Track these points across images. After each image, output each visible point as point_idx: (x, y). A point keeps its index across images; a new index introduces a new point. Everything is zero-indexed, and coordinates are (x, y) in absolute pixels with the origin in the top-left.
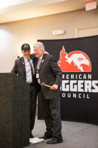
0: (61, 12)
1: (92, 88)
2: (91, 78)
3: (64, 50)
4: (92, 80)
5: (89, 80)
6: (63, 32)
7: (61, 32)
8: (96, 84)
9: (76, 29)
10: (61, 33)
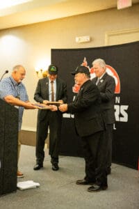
0: (81, 13)
1: (121, 115)
2: (119, 102)
3: (86, 63)
4: (120, 105)
5: (117, 104)
6: (89, 39)
7: (86, 39)
8: (125, 110)
9: (106, 36)
10: (86, 41)
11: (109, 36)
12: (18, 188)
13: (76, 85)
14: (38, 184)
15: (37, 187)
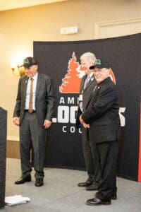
3: (75, 58)
6: (76, 30)
7: (74, 30)
10: (73, 32)
11: (101, 27)
12: (6, 204)
13: (63, 84)
14: (28, 199)
15: (27, 202)
